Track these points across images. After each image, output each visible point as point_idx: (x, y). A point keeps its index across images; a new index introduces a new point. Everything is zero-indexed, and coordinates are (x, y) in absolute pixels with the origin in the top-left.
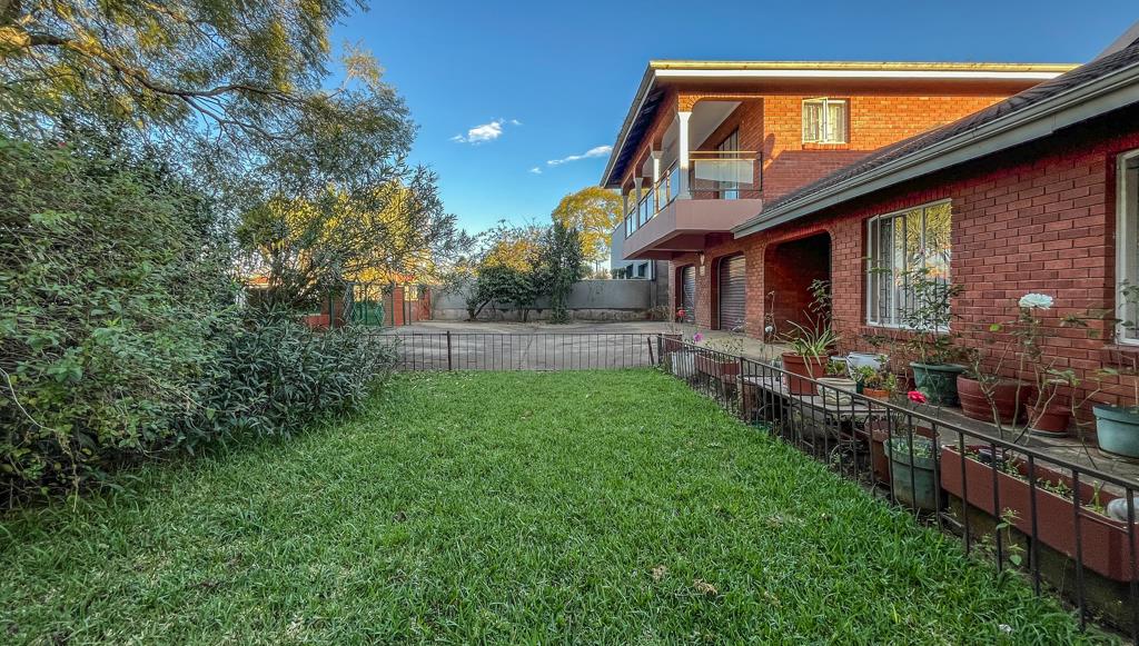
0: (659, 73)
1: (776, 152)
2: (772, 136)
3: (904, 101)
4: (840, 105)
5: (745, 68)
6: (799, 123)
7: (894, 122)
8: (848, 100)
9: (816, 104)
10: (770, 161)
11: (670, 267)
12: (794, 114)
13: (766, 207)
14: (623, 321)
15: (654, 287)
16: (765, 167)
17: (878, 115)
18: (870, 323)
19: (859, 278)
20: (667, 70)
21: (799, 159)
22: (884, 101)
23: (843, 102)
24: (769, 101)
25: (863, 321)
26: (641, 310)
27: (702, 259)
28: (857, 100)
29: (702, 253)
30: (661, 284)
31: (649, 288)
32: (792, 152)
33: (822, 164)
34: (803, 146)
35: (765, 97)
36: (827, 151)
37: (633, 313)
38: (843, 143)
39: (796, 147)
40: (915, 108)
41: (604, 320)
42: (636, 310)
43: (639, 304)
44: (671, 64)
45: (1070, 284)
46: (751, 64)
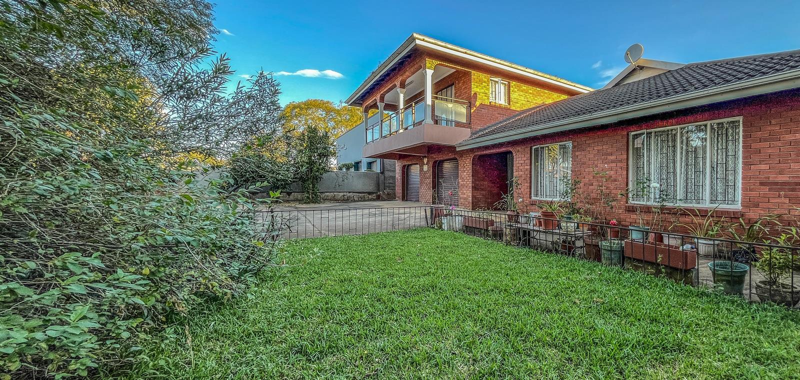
0: (418, 42)
1: (478, 104)
2: (475, 94)
3: (531, 89)
4: (505, 84)
5: (465, 53)
6: (488, 89)
7: (527, 98)
8: (509, 82)
9: (495, 81)
10: (475, 108)
11: (398, 165)
12: (486, 84)
13: (473, 134)
14: (361, 201)
15: (382, 177)
16: (472, 111)
17: (521, 93)
18: (533, 198)
19: (529, 175)
20: (424, 42)
21: (488, 110)
22: (524, 87)
23: (507, 83)
24: (475, 74)
25: (530, 198)
26: (373, 193)
27: (425, 160)
28: (513, 83)
29: (425, 157)
30: (386, 176)
31: (378, 178)
32: (485, 105)
33: (498, 114)
34: (490, 103)
35: (473, 72)
36: (500, 107)
37: (366, 195)
38: (507, 104)
39: (487, 102)
40: (535, 93)
41: (346, 200)
42: (369, 193)
43: (371, 188)
44: (426, 39)
45: (615, 181)
46: (468, 52)
